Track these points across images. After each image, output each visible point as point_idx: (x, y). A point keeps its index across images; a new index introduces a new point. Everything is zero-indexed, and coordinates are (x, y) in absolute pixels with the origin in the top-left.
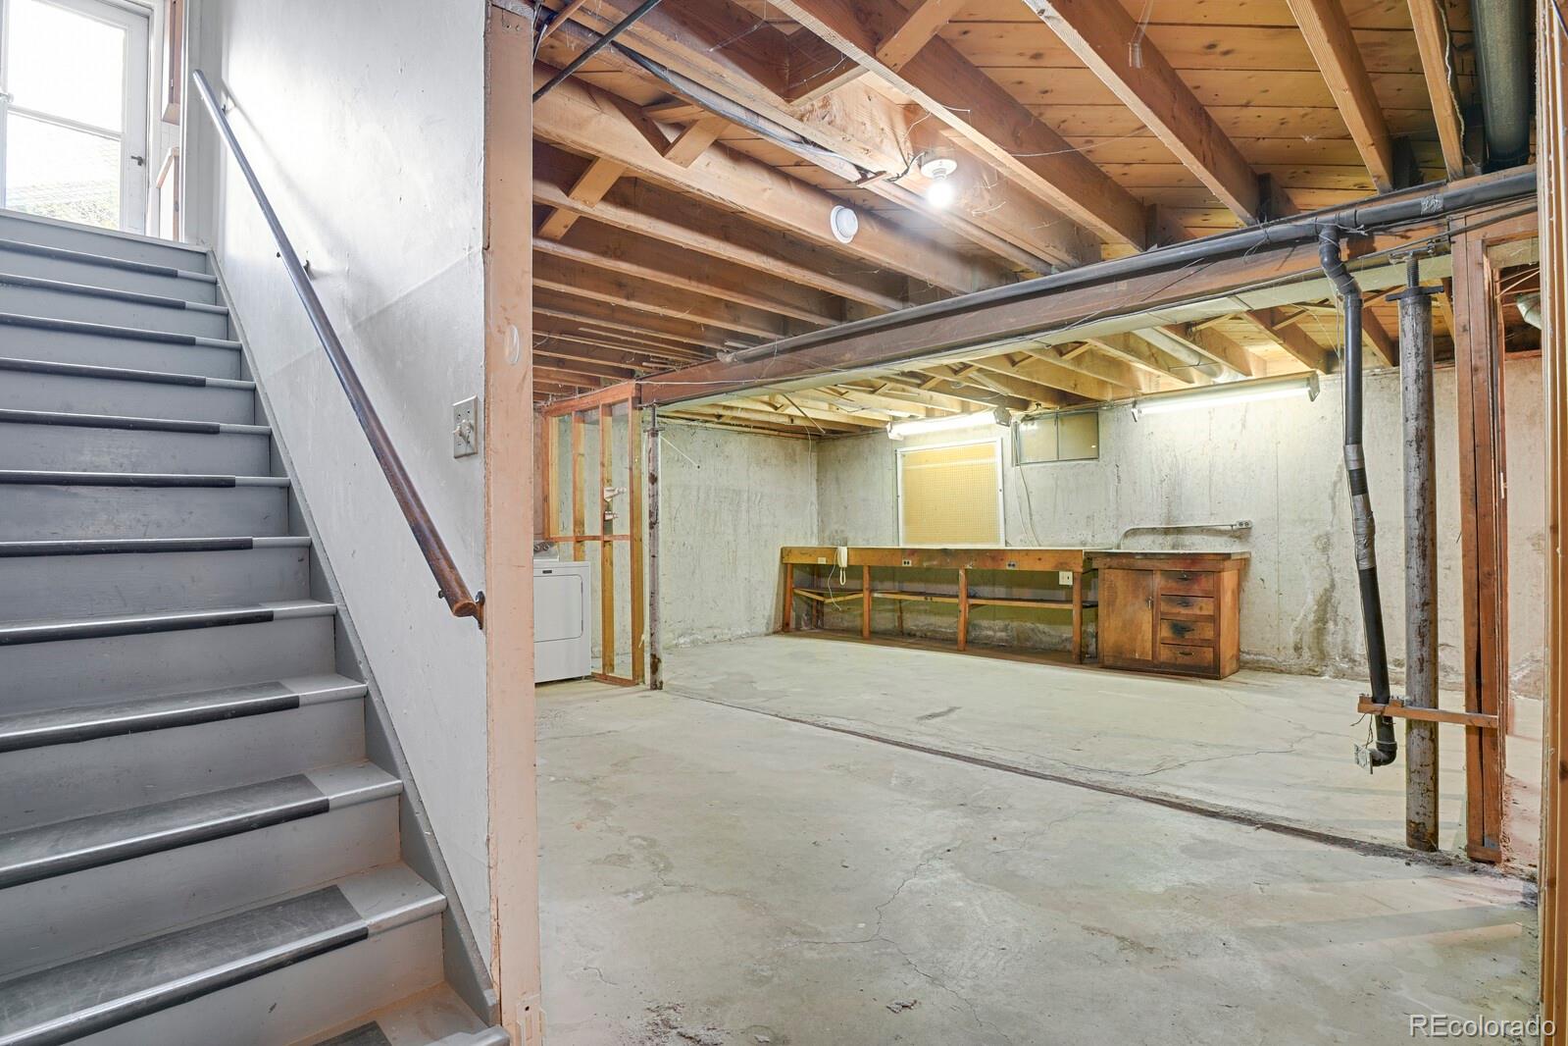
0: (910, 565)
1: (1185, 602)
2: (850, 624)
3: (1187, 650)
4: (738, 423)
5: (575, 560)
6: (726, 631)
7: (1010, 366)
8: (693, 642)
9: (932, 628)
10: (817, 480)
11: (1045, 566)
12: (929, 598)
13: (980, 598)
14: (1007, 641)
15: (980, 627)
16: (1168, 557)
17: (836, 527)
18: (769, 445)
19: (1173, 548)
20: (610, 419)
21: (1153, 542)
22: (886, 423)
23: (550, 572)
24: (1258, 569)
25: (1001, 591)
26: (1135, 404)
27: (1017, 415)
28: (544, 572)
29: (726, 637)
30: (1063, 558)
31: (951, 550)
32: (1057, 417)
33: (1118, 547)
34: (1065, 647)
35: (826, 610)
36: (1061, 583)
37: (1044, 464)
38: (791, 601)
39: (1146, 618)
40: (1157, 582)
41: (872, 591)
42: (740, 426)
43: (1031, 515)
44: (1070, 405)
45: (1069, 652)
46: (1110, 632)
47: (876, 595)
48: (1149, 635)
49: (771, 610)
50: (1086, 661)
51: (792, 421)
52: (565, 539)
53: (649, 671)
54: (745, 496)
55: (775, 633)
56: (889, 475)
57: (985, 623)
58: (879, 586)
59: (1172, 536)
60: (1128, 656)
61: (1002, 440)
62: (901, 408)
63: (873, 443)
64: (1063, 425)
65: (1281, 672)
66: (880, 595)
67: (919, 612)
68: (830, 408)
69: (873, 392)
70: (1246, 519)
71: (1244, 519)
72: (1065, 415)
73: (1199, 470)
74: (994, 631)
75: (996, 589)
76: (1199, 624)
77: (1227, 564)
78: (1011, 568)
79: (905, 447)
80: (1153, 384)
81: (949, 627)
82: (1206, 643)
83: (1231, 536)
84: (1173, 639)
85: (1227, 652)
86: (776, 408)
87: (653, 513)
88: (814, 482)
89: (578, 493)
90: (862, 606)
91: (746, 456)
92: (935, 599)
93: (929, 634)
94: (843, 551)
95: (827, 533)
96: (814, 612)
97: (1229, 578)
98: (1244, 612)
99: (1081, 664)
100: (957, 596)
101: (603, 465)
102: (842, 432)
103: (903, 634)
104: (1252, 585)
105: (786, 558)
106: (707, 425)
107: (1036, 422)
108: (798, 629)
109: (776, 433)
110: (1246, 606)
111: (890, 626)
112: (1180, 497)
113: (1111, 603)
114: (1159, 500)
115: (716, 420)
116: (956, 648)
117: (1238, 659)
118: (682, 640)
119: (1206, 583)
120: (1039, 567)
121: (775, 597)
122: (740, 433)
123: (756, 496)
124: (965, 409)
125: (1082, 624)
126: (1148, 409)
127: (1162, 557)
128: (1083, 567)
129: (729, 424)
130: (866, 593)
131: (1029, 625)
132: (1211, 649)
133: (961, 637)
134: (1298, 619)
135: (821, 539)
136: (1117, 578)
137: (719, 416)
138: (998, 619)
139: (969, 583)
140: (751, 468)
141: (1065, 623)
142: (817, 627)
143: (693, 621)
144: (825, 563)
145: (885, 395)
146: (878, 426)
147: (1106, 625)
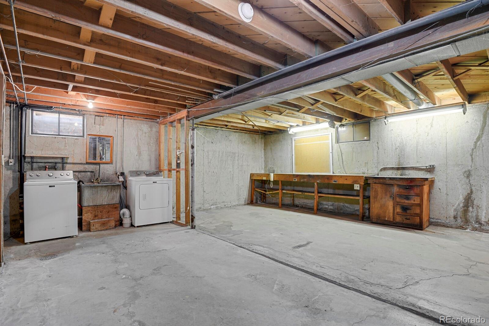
0: (296, 180)
1: (407, 198)
2: (276, 201)
3: (408, 217)
4: (234, 128)
5: (168, 178)
6: (229, 203)
7: (334, 101)
8: (216, 207)
9: (305, 204)
10: (264, 149)
11: (349, 182)
12: (303, 193)
13: (323, 193)
14: (333, 210)
15: (323, 204)
16: (400, 179)
17: (270, 166)
18: (246, 137)
19: (401, 175)
20: (180, 125)
21: (393, 173)
22: (288, 128)
23: (156, 182)
24: (438, 184)
25: (331, 191)
26: (385, 118)
27: (337, 124)
28: (154, 182)
29: (229, 206)
30: (356, 179)
31: (311, 175)
32: (353, 125)
33: (378, 175)
34: (356, 213)
35: (267, 196)
36: (355, 189)
37: (348, 143)
38: (254, 193)
39: (390, 204)
40: (395, 189)
41: (282, 189)
42: (235, 129)
43: (343, 162)
44: (358, 120)
45: (358, 215)
46: (375, 209)
47: (284, 191)
48: (391, 211)
49: (246, 196)
50: (365, 219)
51: (253, 127)
52: (165, 170)
53: (191, 221)
54: (237, 154)
55: (248, 204)
56: (290, 147)
57: (324, 203)
58: (285, 188)
59: (400, 171)
60: (383, 219)
61: (332, 133)
62: (293, 121)
63: (283, 136)
64: (355, 128)
65: (448, 227)
66: (285, 192)
67: (300, 198)
68: (266, 122)
69: (280, 114)
70: (433, 164)
71: (432, 164)
72: (356, 124)
73: (412, 144)
74: (329, 206)
75: (329, 190)
76: (413, 207)
77: (426, 182)
78: (335, 183)
79: (295, 137)
80: (393, 110)
81: (311, 204)
82: (417, 215)
83: (426, 171)
84: (402, 213)
85: (425, 218)
86: (246, 122)
87: (193, 160)
88: (263, 150)
89: (169, 153)
90: (279, 194)
91: (237, 140)
92: (305, 194)
93: (304, 206)
94: (272, 175)
95: (267, 168)
96: (263, 197)
97: (426, 188)
98: (432, 202)
99: (363, 221)
100: (314, 193)
101: (177, 142)
102: (273, 132)
103: (294, 206)
104: (435, 190)
105: (252, 177)
106: (223, 129)
107: (345, 127)
108: (256, 203)
109: (249, 132)
110: (432, 199)
111: (289, 202)
112: (404, 155)
113: (376, 197)
114: (395, 156)
115: (225, 127)
116: (313, 212)
117: (429, 221)
118: (212, 207)
119: (417, 190)
120: (346, 182)
121: (248, 191)
122: (235, 132)
123: (241, 154)
124: (317, 122)
125: (363, 205)
126: (391, 120)
127: (398, 179)
128: (364, 183)
129: (230, 129)
130: (280, 191)
131: (342, 204)
132: (419, 218)
133: (315, 208)
134: (456, 206)
135: (265, 171)
136: (378, 188)
137: (226, 126)
138: (330, 201)
139: (318, 188)
140: (239, 145)
141: (356, 204)
142: (263, 202)
143: (217, 200)
144: (265, 179)
145: (285, 115)
146: (285, 129)
147: (374, 206)
